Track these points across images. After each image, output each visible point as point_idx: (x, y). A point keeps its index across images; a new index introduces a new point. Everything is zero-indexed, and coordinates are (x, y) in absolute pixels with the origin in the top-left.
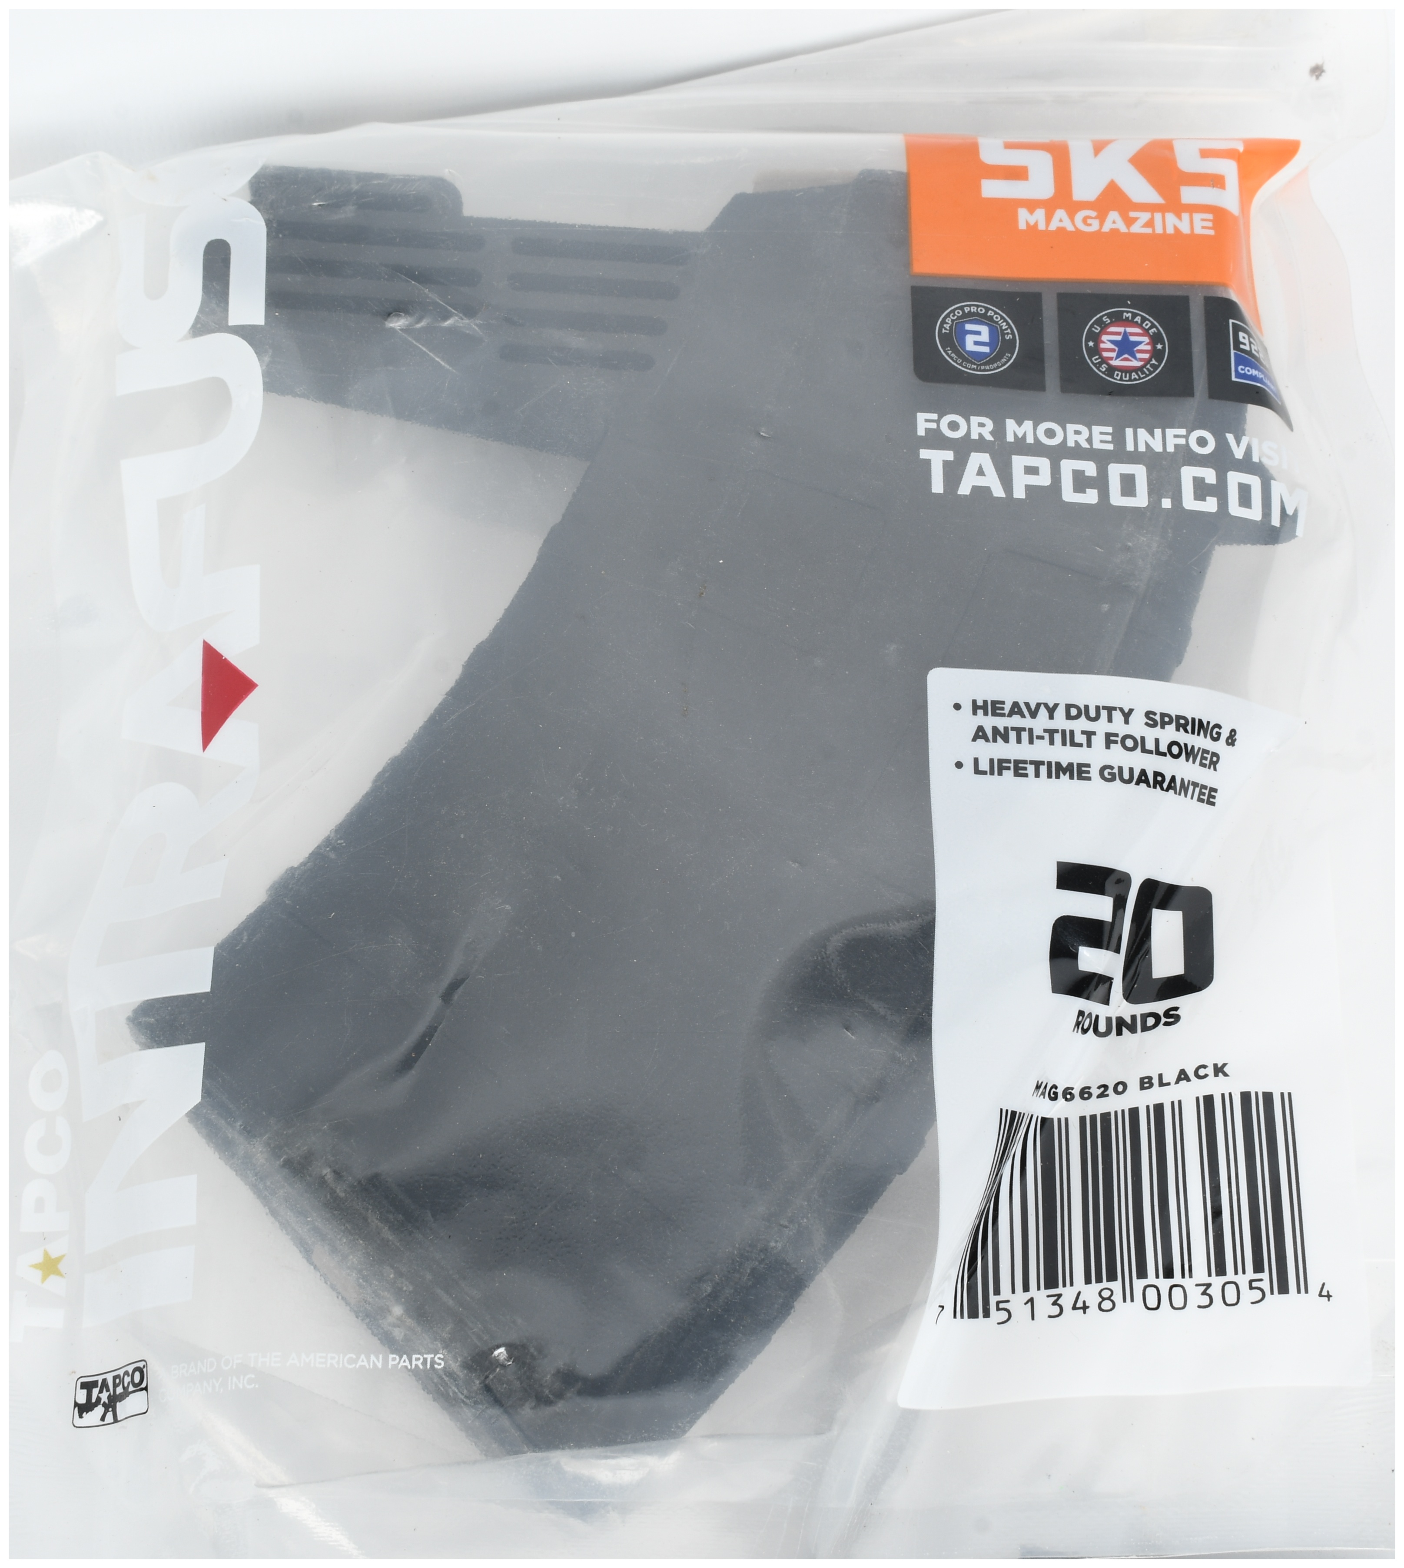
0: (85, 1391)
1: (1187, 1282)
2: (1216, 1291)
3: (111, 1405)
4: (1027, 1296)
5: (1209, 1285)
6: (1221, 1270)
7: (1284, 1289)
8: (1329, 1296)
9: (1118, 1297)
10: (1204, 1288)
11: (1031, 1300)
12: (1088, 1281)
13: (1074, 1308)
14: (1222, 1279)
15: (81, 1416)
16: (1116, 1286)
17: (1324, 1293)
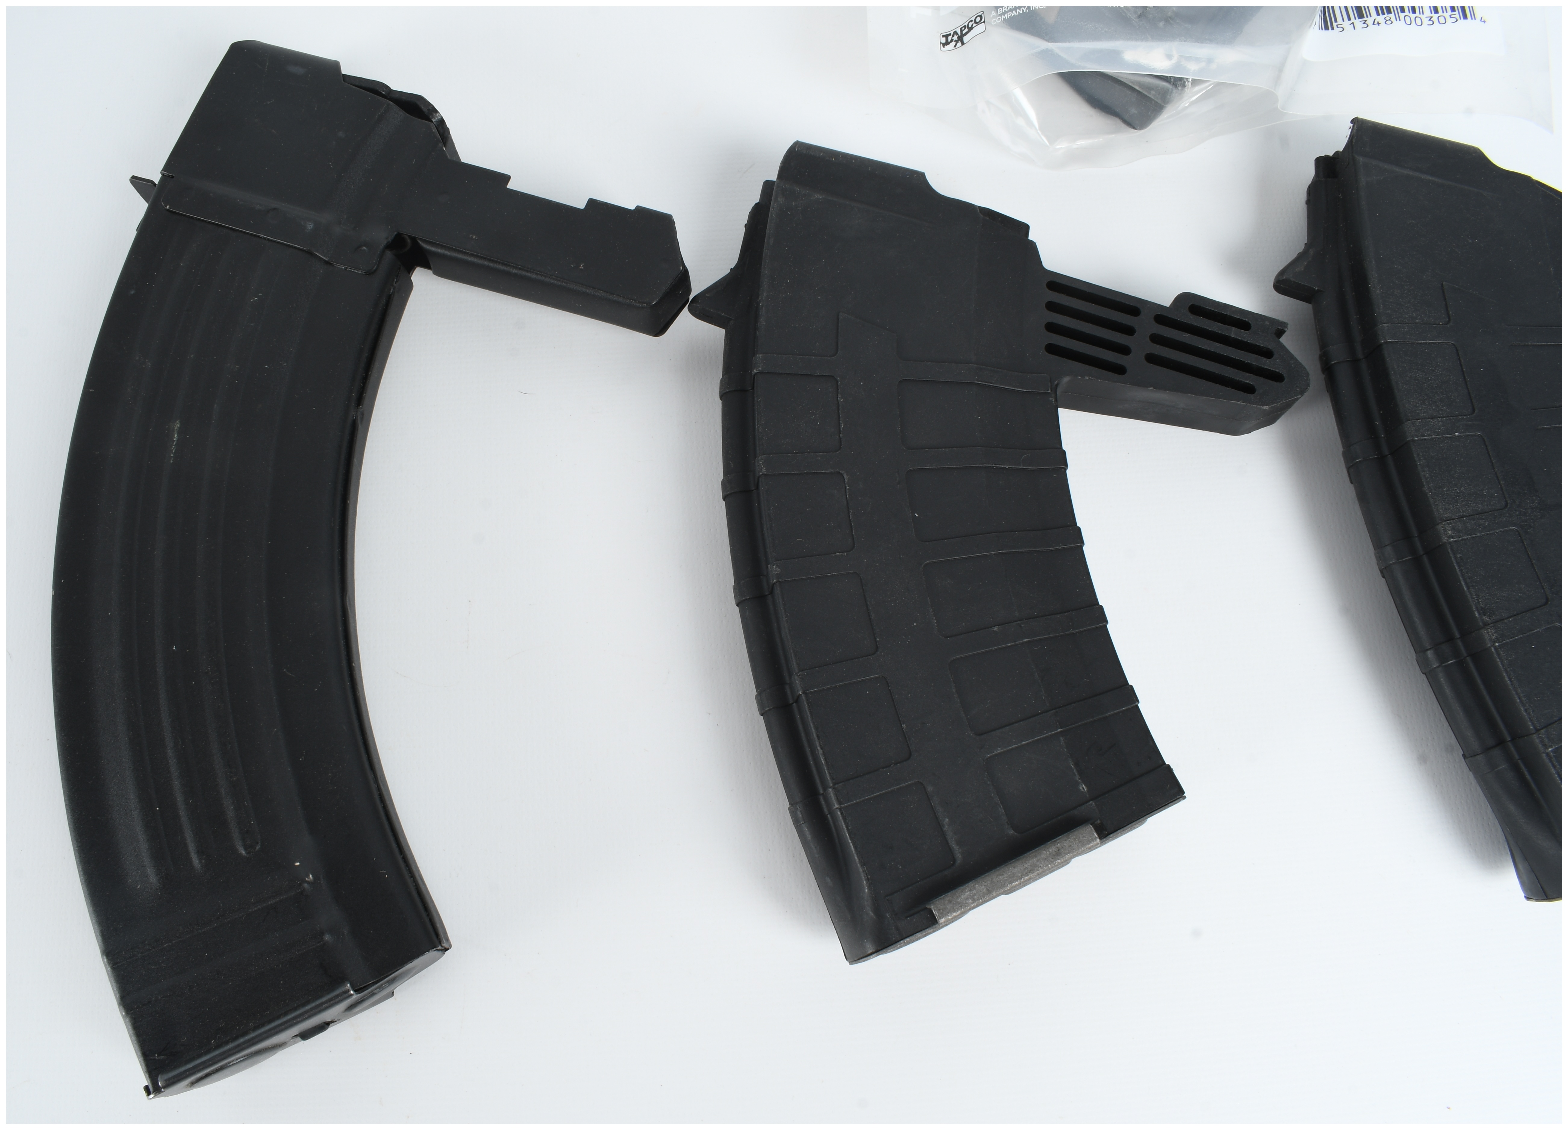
0: (945, 38)
1: (1422, 16)
2: (1434, 20)
3: (961, 39)
4: (1351, 22)
5: (1432, 17)
6: (1436, 11)
7: (1466, 17)
8: (1484, 21)
9: (1393, 19)
10: (1429, 18)
11: (1353, 23)
12: (1379, 14)
13: (1374, 24)
14: (1437, 15)
15: (944, 47)
16: (1392, 16)
17: (1482, 20)
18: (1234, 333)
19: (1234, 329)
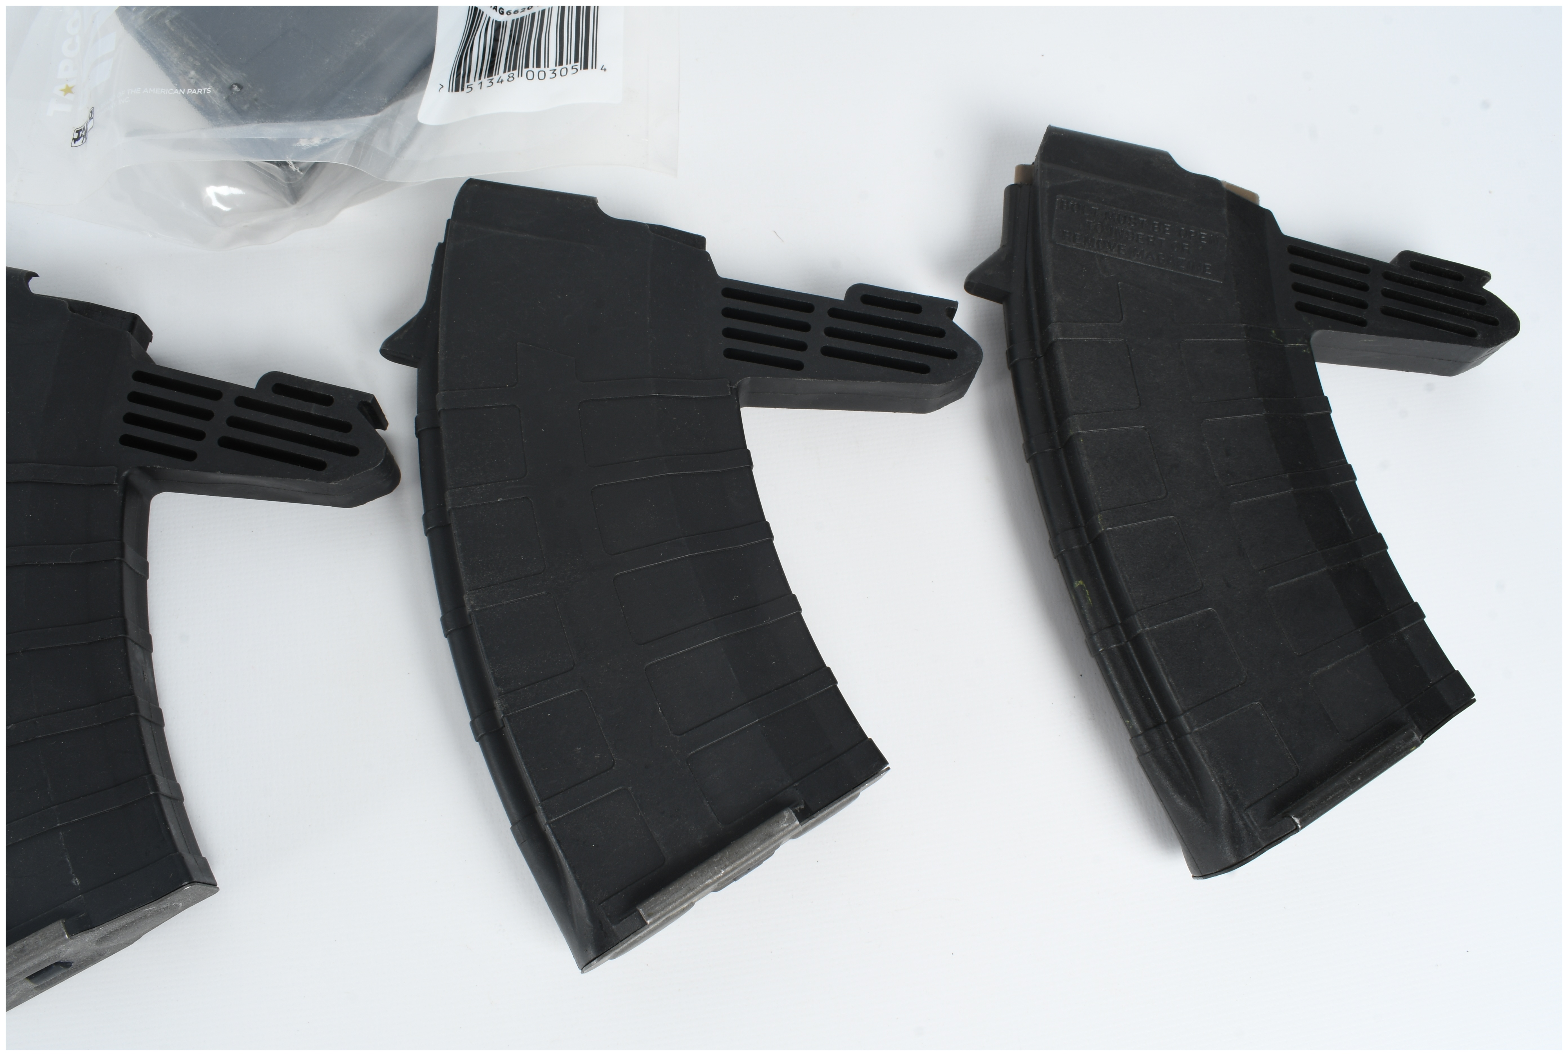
0: (77, 134)
1: (546, 70)
2: (558, 72)
4: (480, 81)
5: (555, 70)
6: (561, 63)
7: (586, 67)
8: (605, 70)
9: (516, 76)
10: (552, 71)
11: (481, 83)
12: (505, 72)
13: (498, 82)
14: (561, 67)
15: (75, 143)
16: (516, 72)
17: (603, 69)
18: (314, 409)
19: (314, 405)
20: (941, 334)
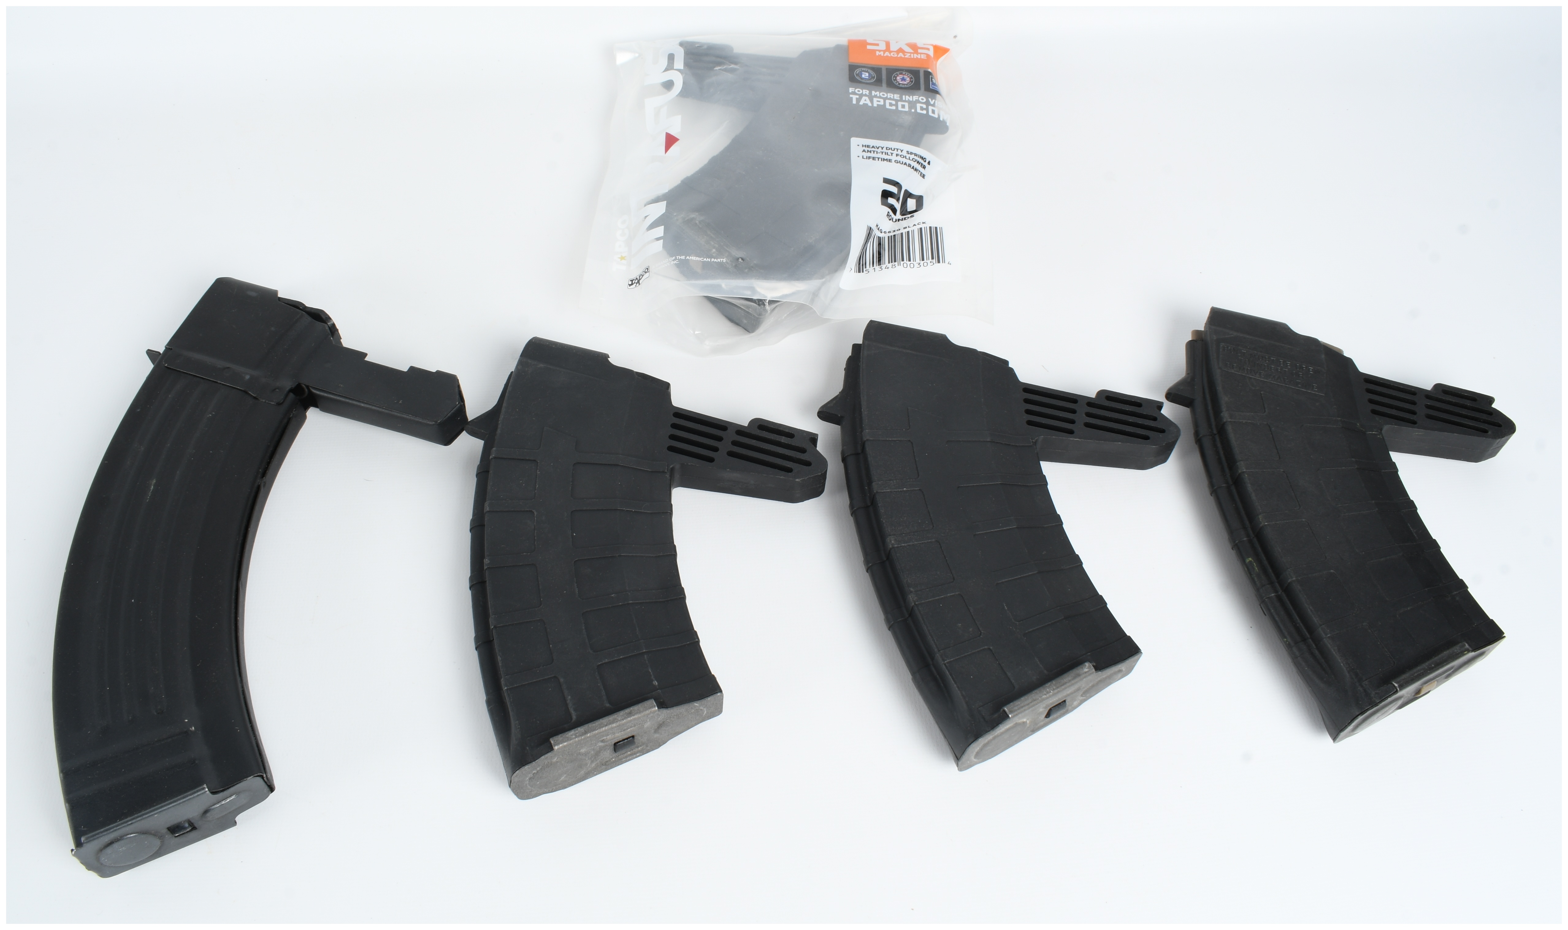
1: (914, 263)
2: (922, 264)
3: (638, 282)
4: (873, 267)
5: (920, 263)
6: (923, 260)
7: (939, 262)
8: (951, 264)
9: (896, 266)
10: (918, 263)
11: (874, 269)
12: (889, 263)
13: (885, 268)
15: (630, 288)
16: (896, 263)
17: (949, 263)
18: (783, 440)
19: (783, 437)
20: (1155, 419)
